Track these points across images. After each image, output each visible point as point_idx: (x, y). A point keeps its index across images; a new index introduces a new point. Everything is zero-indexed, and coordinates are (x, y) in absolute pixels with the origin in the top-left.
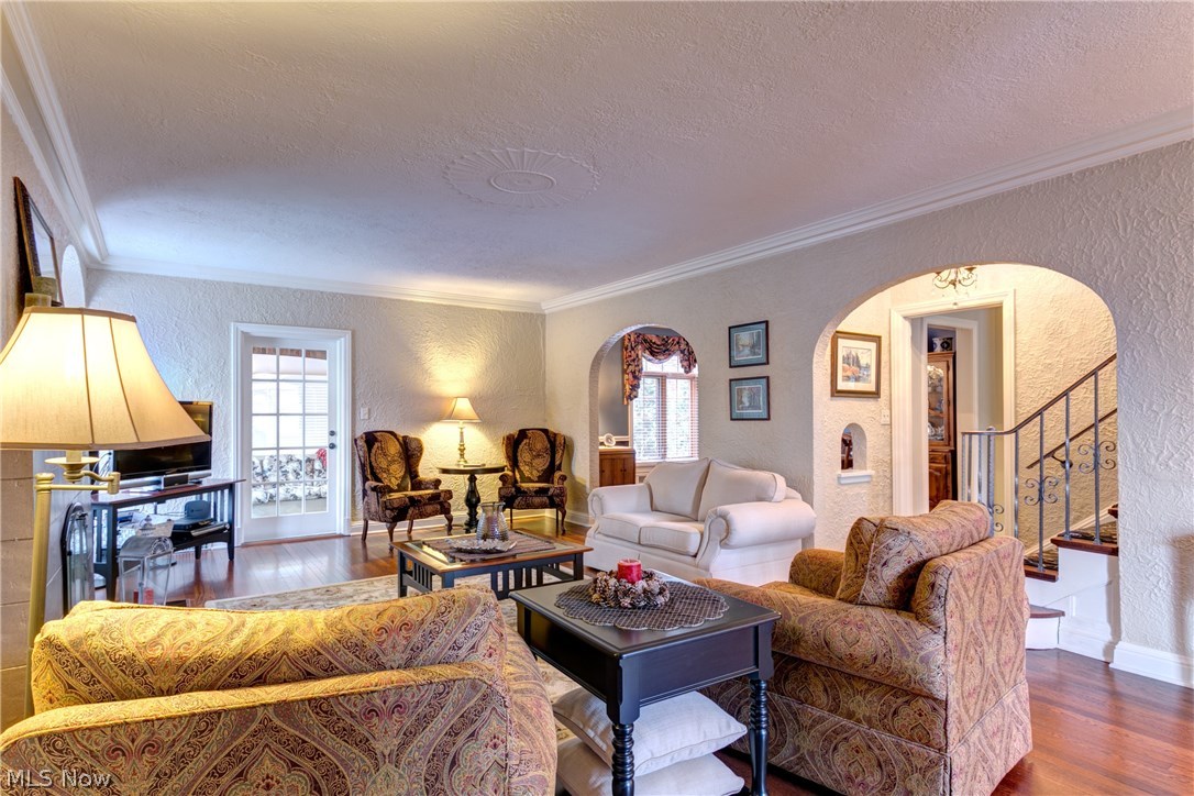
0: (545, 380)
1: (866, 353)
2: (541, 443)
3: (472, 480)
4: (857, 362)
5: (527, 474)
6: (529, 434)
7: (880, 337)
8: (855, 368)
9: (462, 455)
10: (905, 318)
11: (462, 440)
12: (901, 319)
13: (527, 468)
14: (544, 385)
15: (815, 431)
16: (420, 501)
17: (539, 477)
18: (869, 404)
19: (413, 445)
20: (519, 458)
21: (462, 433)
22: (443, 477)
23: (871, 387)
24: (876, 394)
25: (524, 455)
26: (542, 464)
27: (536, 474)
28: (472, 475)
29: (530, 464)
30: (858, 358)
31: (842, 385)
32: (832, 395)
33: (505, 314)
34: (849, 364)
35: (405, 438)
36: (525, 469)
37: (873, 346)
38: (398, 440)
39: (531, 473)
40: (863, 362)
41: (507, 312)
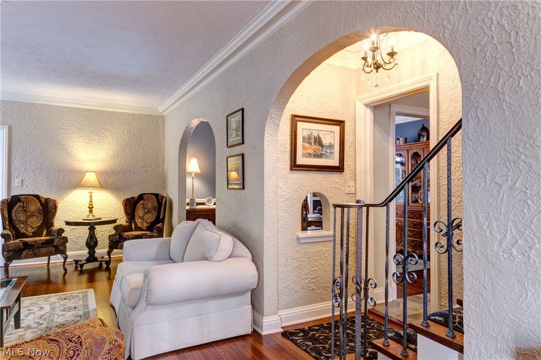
0: (164, 160)
1: (330, 135)
2: (151, 204)
3: (92, 229)
4: (318, 141)
5: (139, 225)
6: (145, 197)
7: (343, 122)
8: (317, 147)
9: (91, 212)
10: (366, 105)
11: (91, 201)
12: (363, 106)
13: (140, 220)
14: (164, 164)
15: (266, 200)
16: (34, 245)
17: (147, 227)
18: (334, 177)
19: (51, 204)
20: (136, 214)
21: (91, 197)
22: (67, 228)
23: (335, 162)
24: (339, 169)
25: (139, 212)
26: (150, 218)
27: (145, 225)
28: (92, 226)
29: (142, 218)
30: (320, 138)
31: (300, 160)
32: (291, 169)
33: (133, 116)
34: (310, 144)
35: (47, 200)
36: (139, 221)
37: (337, 129)
38: (40, 201)
39: (142, 224)
40: (326, 142)
41: (135, 114)
